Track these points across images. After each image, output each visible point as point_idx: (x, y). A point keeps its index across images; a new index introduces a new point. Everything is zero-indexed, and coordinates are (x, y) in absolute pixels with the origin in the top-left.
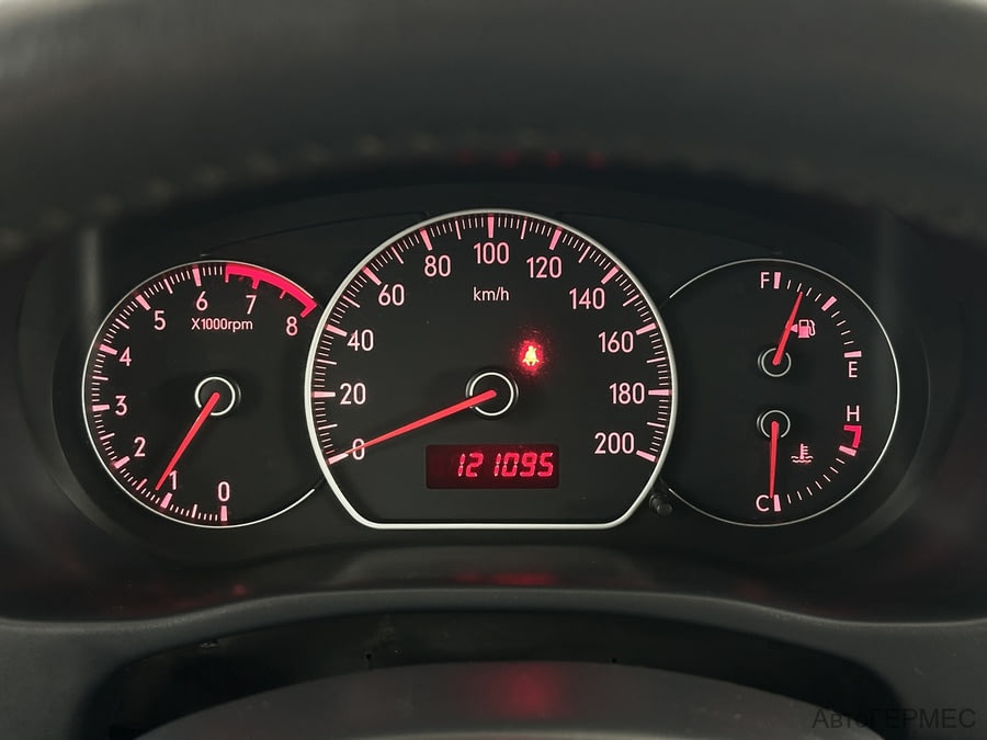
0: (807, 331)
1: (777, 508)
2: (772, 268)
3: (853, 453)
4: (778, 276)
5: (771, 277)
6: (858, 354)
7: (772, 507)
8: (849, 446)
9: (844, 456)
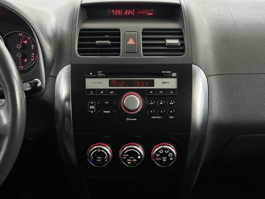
0: (26, 42)
1: (22, 68)
2: (21, 33)
3: (33, 60)
4: (21, 34)
5: (20, 34)
6: (33, 46)
7: (21, 68)
8: (32, 59)
9: (32, 60)
